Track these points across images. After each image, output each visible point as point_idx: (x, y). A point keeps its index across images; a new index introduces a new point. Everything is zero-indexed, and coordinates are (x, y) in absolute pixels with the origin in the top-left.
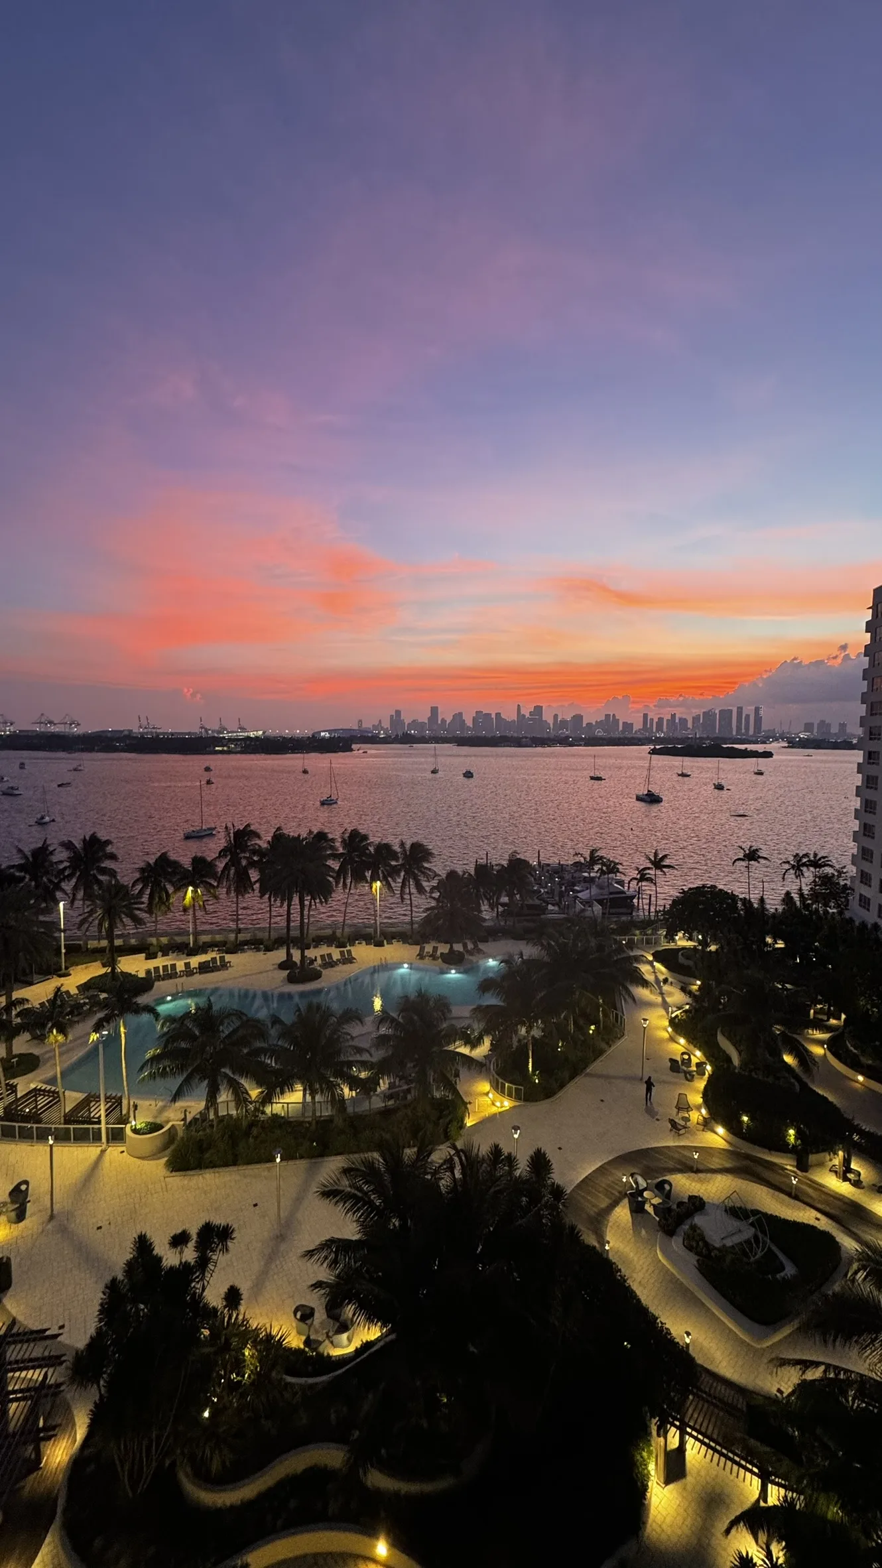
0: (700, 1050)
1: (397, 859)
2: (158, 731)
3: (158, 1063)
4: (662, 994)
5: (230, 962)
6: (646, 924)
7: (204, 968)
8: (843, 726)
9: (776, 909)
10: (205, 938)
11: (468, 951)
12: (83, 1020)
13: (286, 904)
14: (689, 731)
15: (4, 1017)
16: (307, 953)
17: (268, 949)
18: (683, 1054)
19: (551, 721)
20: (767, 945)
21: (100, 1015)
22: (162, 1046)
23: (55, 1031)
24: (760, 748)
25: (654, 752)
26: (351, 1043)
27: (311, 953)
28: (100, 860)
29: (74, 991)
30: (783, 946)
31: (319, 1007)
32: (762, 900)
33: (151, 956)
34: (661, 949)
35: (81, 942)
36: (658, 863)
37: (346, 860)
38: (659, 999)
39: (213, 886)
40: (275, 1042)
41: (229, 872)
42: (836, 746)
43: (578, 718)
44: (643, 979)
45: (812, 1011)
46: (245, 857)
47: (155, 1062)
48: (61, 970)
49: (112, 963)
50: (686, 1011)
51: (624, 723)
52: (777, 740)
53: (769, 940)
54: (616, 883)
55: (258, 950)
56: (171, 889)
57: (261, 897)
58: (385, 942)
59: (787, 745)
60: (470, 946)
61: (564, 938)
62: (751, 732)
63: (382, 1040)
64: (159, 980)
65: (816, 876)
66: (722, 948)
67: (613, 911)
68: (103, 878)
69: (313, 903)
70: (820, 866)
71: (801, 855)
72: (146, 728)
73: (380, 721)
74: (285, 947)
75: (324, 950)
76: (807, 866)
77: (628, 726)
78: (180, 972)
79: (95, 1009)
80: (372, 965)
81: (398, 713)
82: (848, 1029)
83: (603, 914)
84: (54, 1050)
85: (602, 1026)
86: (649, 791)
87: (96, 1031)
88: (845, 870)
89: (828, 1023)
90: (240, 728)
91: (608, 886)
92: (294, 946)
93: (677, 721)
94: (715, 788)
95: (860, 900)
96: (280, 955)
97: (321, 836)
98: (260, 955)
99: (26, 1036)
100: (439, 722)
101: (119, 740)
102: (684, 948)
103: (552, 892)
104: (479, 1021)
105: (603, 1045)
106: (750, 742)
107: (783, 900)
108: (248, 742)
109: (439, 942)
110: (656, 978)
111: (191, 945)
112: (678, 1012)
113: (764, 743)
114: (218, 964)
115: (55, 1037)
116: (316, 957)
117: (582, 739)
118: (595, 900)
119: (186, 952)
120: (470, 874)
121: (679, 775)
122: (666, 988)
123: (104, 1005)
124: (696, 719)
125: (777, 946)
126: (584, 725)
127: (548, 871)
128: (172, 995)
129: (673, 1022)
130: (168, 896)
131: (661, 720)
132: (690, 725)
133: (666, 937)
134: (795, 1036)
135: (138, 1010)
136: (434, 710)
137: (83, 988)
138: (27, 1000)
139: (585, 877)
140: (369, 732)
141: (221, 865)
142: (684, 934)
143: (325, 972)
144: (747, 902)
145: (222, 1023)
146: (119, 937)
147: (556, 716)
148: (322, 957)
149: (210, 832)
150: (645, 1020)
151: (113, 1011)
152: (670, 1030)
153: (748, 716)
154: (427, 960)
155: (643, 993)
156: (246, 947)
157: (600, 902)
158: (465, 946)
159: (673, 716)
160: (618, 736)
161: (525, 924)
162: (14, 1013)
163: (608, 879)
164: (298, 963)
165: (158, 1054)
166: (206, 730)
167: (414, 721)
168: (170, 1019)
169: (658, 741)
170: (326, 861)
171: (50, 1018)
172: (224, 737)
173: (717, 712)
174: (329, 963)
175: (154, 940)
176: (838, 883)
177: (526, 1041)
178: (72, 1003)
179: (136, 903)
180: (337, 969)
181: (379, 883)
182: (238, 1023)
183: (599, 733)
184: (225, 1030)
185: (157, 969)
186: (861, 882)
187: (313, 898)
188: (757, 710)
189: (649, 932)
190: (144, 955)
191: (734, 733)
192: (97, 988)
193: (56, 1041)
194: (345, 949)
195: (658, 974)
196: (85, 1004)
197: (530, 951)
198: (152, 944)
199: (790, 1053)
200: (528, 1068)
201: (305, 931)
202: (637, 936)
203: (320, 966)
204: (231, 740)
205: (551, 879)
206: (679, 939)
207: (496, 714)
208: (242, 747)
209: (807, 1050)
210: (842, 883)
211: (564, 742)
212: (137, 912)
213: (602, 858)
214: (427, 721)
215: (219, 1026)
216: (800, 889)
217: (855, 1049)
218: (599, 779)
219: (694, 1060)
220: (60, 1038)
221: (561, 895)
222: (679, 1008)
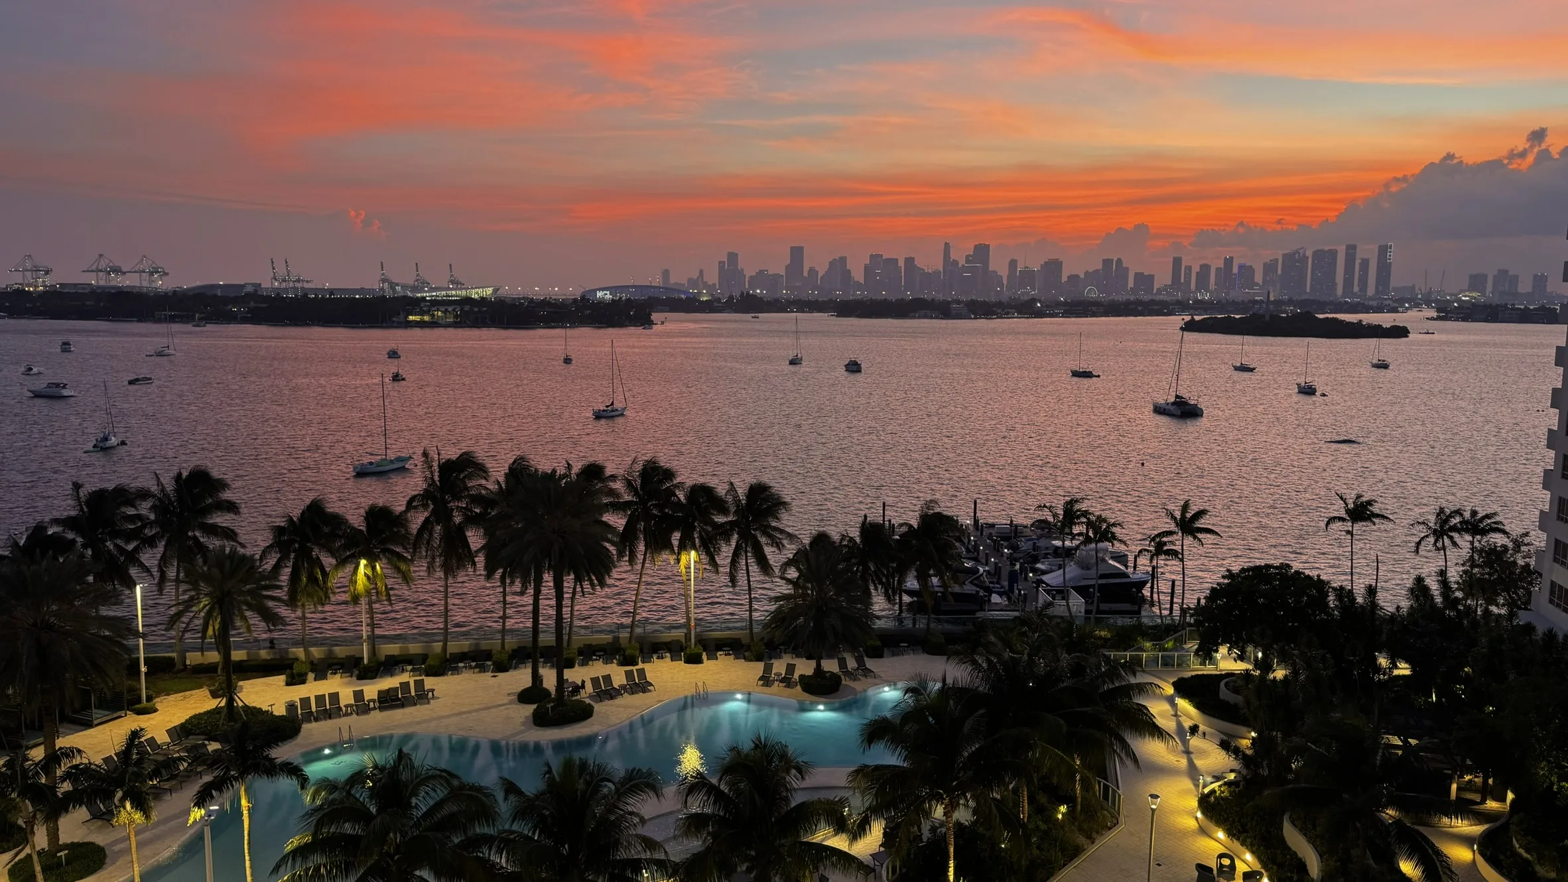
0: (1253, 852)
1: (724, 511)
2: (306, 286)
3: (305, 858)
4: (1187, 752)
5: (433, 691)
6: (1162, 632)
7: (388, 700)
8: (1540, 281)
9: (1398, 608)
10: (393, 649)
11: (848, 674)
12: (180, 787)
13: (531, 591)
14: (1256, 289)
15: (43, 781)
16: (569, 674)
17: (501, 667)
18: (1221, 856)
19: (1004, 272)
20: (1378, 669)
21: (207, 778)
22: (312, 829)
23: (128, 805)
24: (1385, 320)
25: (1190, 327)
26: (640, 831)
27: (574, 675)
28: (208, 510)
29: (162, 738)
30: (1407, 672)
31: (584, 765)
32: (1371, 591)
33: (296, 679)
34: (1188, 674)
35: (174, 655)
36: (1189, 524)
37: (637, 513)
38: (1184, 762)
39: (404, 559)
40: (507, 827)
41: (431, 534)
42: (1525, 317)
43: (1053, 267)
44: (1154, 723)
45: (1454, 786)
46: (459, 509)
47: (299, 860)
48: (139, 701)
49: (228, 691)
50: (1229, 784)
51: (1137, 275)
52: (1417, 305)
53: (1383, 661)
54: (1113, 558)
55: (482, 669)
56: (328, 561)
57: (489, 576)
58: (704, 656)
59: (1435, 315)
60: (851, 664)
61: (1012, 651)
62: (1371, 291)
63: (695, 823)
64: (310, 721)
65: (1473, 549)
66: (1295, 673)
67: (1104, 607)
68: (213, 543)
69: (578, 589)
70: (1484, 532)
71: (1448, 511)
72: (284, 281)
73: (701, 272)
74: (530, 665)
75: (598, 669)
76: (1459, 531)
77: (1145, 280)
78: (346, 706)
79: (199, 769)
80: (682, 695)
81: (733, 257)
82: (1515, 819)
83: (1087, 612)
84: (129, 838)
85: (1079, 807)
86: (1177, 397)
87: (199, 803)
88: (1526, 540)
89: (1482, 807)
90: (452, 282)
91: (1097, 564)
92: (545, 662)
93: (1235, 270)
94: (1300, 392)
95: (1552, 593)
96: (522, 678)
97: (593, 472)
98: (487, 678)
99: (82, 813)
100: (805, 274)
101: (236, 300)
102: (1230, 675)
103: (996, 573)
104: (863, 794)
105: (1081, 840)
106: (1367, 309)
107: (1412, 590)
108: (467, 308)
109: (797, 656)
110: (1179, 725)
111: (366, 661)
112: (1215, 786)
113: (1395, 310)
114: (413, 693)
115: (129, 814)
116: (583, 682)
117: (1058, 304)
118: (1072, 588)
119: (356, 672)
120: (852, 539)
121: (1236, 369)
122: (1195, 742)
123: (213, 761)
124: (1269, 268)
125: (1396, 672)
126: (1064, 279)
127: (990, 537)
128: (332, 746)
129: (1206, 803)
130: (325, 574)
131: (1205, 268)
132: (1259, 278)
133: (1197, 653)
134: (1421, 829)
135: (272, 769)
136: (797, 253)
137: (181, 732)
138: (79, 751)
139: (1057, 548)
140: (684, 292)
141: (417, 520)
142: (1230, 649)
143: (598, 707)
144: (1344, 595)
145: (415, 793)
146: (239, 646)
147: (1013, 264)
148: (595, 681)
149: (399, 465)
150: (1155, 797)
151: (228, 770)
152: (1199, 815)
153: (1365, 263)
154: (777, 687)
155: (1152, 749)
156: (461, 665)
157: (1082, 591)
158: (842, 663)
159: (1229, 262)
160: (1125, 298)
161: (948, 627)
162: (59, 773)
163: (1097, 551)
164: (553, 690)
165: (306, 844)
166: (393, 286)
167: (761, 272)
168: (328, 785)
169: (1200, 306)
170: (601, 515)
171: (119, 784)
172: (424, 298)
173: (1309, 253)
174: (607, 691)
175: (300, 652)
176: (1515, 563)
177: (944, 830)
178: (160, 758)
179: (267, 588)
180: (619, 701)
181: (693, 553)
182: (441, 793)
183: (1092, 293)
184: (422, 803)
185: (305, 701)
186: (1555, 560)
187: (579, 579)
188: (1383, 250)
189: (1170, 645)
190: (283, 678)
191: (1340, 291)
192: (202, 734)
193: (132, 822)
194: (634, 668)
195: (1183, 719)
196: (181, 759)
197: (957, 673)
198: (297, 659)
199: (1410, 857)
200: (947, 876)
201: (565, 638)
202: (1147, 650)
203: (590, 697)
204: (435, 303)
205: (997, 550)
206: (1223, 658)
207: (906, 259)
208: (456, 316)
209: (1439, 853)
210: (1521, 562)
211: (1027, 309)
212: (271, 604)
213: (1085, 514)
214: (783, 273)
215: (410, 797)
216: (1442, 573)
217: (1527, 851)
218: (1087, 375)
219: (1241, 868)
220: (138, 817)
221: (1013, 578)
222: (1217, 778)
